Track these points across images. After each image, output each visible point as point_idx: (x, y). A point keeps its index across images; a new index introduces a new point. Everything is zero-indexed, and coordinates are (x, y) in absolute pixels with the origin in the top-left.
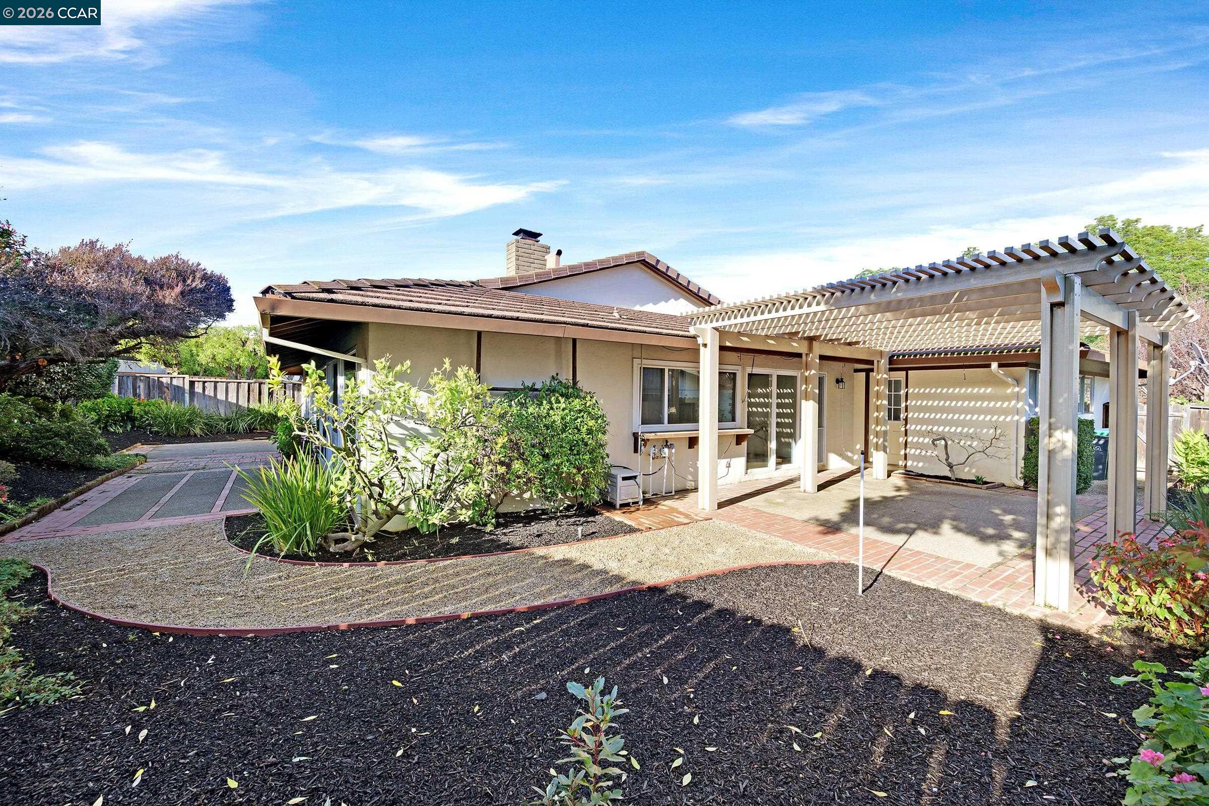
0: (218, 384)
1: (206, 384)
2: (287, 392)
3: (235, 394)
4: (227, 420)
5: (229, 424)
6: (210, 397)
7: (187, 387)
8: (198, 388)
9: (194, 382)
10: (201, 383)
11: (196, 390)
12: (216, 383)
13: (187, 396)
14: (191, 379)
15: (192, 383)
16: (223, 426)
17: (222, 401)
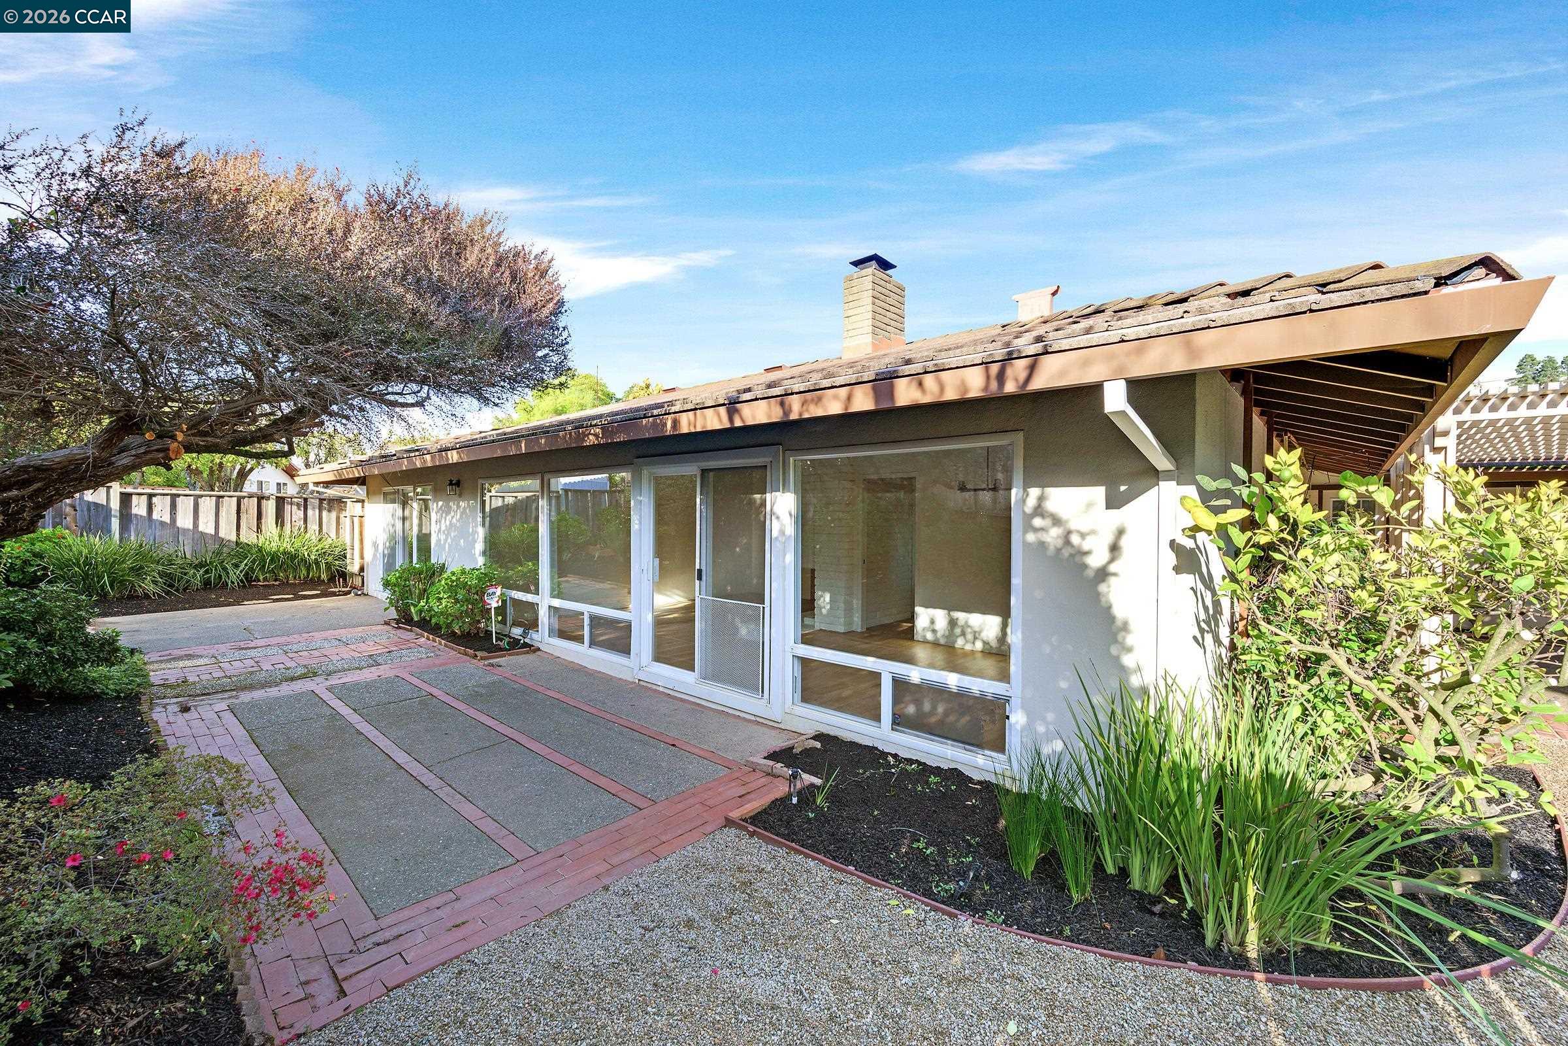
0: (179, 500)
1: (155, 500)
2: (310, 512)
3: (212, 518)
4: (201, 565)
5: (207, 572)
6: (162, 523)
7: (115, 504)
8: (139, 507)
9: (130, 495)
10: (144, 498)
11: (135, 511)
12: (174, 497)
13: (115, 524)
14: (123, 490)
15: (126, 499)
16: (197, 577)
17: (185, 531)
